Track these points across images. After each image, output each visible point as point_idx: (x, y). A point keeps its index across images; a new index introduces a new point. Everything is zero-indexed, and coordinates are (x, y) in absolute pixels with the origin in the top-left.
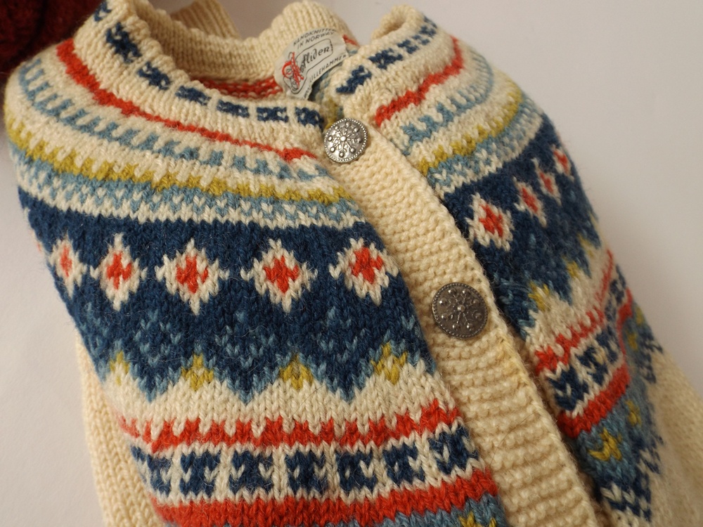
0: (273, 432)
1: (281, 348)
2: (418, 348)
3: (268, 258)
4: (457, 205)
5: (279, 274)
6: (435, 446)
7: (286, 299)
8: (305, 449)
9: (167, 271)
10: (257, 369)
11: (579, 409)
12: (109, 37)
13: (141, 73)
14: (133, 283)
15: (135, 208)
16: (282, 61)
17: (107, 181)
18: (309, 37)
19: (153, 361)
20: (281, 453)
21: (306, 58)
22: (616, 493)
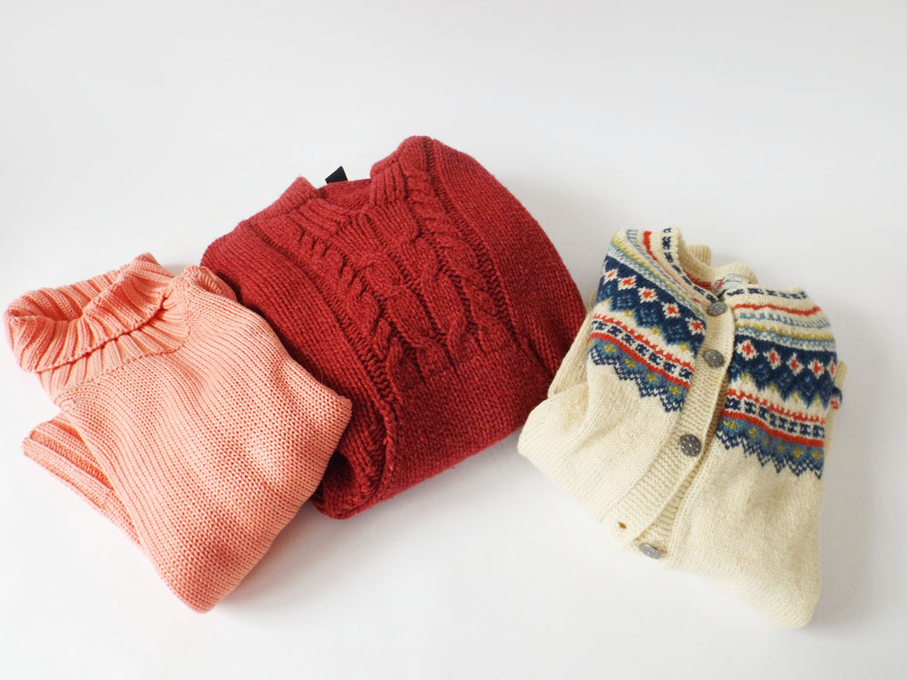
0: (639, 337)
1: (658, 324)
2: (695, 350)
3: (672, 306)
4: (738, 339)
5: (672, 310)
6: (682, 370)
7: (668, 315)
8: (645, 346)
9: (642, 291)
10: (647, 323)
11: (730, 410)
12: (664, 239)
13: (665, 254)
14: (630, 287)
15: (645, 274)
16: (719, 278)
17: (641, 265)
18: (734, 275)
19: (619, 305)
20: (638, 342)
21: (727, 281)
22: (720, 434)
